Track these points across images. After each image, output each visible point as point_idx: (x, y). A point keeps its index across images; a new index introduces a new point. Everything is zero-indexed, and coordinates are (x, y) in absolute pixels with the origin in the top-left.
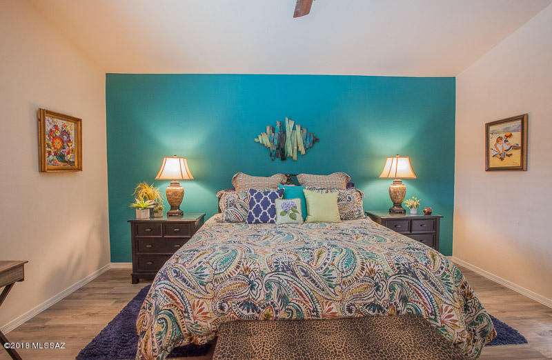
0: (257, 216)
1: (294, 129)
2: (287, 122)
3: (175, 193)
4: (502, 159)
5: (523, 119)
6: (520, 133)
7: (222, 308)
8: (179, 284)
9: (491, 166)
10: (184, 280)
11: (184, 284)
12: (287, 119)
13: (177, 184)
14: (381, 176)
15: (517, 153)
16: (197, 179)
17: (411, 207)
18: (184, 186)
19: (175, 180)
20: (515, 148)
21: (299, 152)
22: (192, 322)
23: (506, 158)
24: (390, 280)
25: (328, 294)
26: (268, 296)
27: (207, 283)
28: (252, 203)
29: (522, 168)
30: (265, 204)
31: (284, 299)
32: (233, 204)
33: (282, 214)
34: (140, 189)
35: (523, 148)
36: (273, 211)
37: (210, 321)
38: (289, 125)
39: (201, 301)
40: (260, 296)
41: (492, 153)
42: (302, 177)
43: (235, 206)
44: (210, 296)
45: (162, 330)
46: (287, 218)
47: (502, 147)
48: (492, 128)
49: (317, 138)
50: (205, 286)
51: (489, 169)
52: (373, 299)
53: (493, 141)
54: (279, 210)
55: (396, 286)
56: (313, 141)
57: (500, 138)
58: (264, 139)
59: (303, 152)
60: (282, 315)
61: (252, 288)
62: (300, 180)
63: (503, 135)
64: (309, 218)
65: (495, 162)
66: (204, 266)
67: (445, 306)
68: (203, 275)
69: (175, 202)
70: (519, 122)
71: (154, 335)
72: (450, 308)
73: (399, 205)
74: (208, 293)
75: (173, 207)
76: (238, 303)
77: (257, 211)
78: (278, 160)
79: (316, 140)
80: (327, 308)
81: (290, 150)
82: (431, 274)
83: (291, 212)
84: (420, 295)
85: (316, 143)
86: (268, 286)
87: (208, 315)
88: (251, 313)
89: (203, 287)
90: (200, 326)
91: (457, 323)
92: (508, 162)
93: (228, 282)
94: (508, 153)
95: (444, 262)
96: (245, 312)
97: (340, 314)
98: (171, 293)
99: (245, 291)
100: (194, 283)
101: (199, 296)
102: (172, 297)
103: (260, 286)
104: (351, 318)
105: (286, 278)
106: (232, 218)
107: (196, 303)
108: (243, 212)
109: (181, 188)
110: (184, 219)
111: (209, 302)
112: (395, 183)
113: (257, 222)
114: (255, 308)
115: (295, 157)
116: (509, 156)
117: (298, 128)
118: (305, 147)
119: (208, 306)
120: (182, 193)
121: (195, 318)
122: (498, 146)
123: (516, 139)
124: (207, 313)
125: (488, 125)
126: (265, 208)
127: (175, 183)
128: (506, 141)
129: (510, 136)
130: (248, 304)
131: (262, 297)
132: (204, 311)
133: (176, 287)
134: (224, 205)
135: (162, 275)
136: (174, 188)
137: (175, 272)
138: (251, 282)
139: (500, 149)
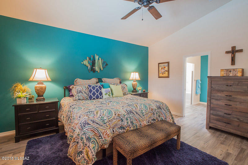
0: (94, 96)
1: (99, 59)
2: (96, 56)
3: (42, 88)
4: (163, 74)
5: (168, 63)
6: (167, 67)
7: (113, 131)
8: (95, 125)
9: (160, 76)
10: (97, 123)
11: (97, 125)
12: (96, 55)
13: (42, 83)
14: (130, 79)
15: (167, 73)
16: (54, 81)
19: (41, 81)
20: (166, 71)
21: (100, 69)
22: (104, 139)
24: (156, 111)
25: (143, 118)
26: (128, 123)
27: (106, 123)
28: (90, 91)
29: (168, 77)
30: (97, 91)
31: (132, 122)
32: (80, 92)
33: (105, 95)
34: (16, 87)
35: (168, 71)
36: (101, 94)
37: (110, 137)
38: (97, 58)
39: (106, 130)
40: (125, 123)
41: (160, 72)
42: (104, 79)
43: (82, 93)
45: (94, 146)
46: (107, 96)
47: (163, 70)
48: (160, 65)
49: (107, 63)
50: (106, 124)
51: (159, 77)
52: (153, 118)
53: (160, 68)
54: (104, 93)
55: (158, 113)
56: (105, 64)
58: (86, 62)
59: (102, 69)
60: (132, 129)
61: (122, 121)
62: (103, 81)
63: (163, 67)
64: (114, 95)
65: (161, 75)
66: (103, 116)
68: (104, 120)
69: (40, 93)
70: (167, 64)
71: (92, 149)
72: (169, 116)
73: (135, 89)
74: (107, 126)
75: (39, 96)
76: (118, 128)
77: (94, 94)
78: (92, 72)
79: (107, 65)
80: (143, 123)
81: (97, 68)
83: (108, 93)
84: (162, 114)
85: (107, 66)
86: (127, 119)
87: (109, 135)
88: (123, 130)
89: (105, 125)
90: (107, 140)
92: (164, 75)
93: (114, 121)
94: (165, 72)
96: (121, 131)
97: (146, 124)
98: (93, 130)
99: (120, 123)
100: (101, 124)
101: (105, 128)
102: (94, 132)
103: (125, 120)
104: (149, 125)
105: (132, 115)
106: (81, 98)
107: (104, 132)
108: (86, 95)
109: (45, 85)
110: (46, 102)
111: (109, 130)
112: (134, 82)
113: (94, 99)
114: (124, 128)
115: (99, 71)
116: (165, 73)
117: (100, 59)
118: (103, 67)
119: (109, 132)
120: (45, 88)
121: (104, 138)
123: (166, 69)
124: (109, 134)
125: (159, 64)
126: (97, 93)
127: (41, 82)
128: (164, 69)
129: (165, 67)
130: (122, 128)
131: (126, 123)
132: (108, 134)
133: (95, 127)
134: (76, 93)
135: (85, 124)
136: (41, 85)
137: (92, 121)
138: (121, 119)
139: (162, 71)
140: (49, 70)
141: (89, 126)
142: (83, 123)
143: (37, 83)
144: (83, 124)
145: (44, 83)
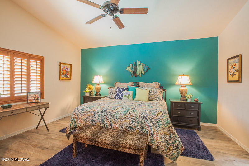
0: (117, 97)
1: (140, 64)
2: (137, 62)
3: (98, 88)
4: (233, 76)
6: (238, 63)
7: (86, 120)
9: (229, 80)
11: (78, 112)
13: (99, 85)
14: (176, 84)
15: (237, 73)
17: (188, 98)
18: (101, 86)
19: (98, 83)
21: (142, 74)
24: (138, 120)
25: (116, 121)
26: (98, 119)
28: (117, 92)
29: (239, 81)
30: (120, 92)
31: (102, 120)
32: (111, 92)
33: (124, 96)
37: (83, 123)
38: (138, 63)
40: (96, 118)
41: (230, 73)
44: (84, 116)
45: (71, 123)
46: (126, 98)
48: (230, 61)
50: (83, 113)
51: (229, 81)
52: (130, 125)
53: (229, 67)
54: (124, 95)
55: (139, 122)
58: (129, 69)
59: (144, 73)
60: (102, 125)
63: (233, 65)
64: (135, 99)
66: (84, 108)
67: (156, 132)
68: (83, 110)
69: (98, 91)
70: (238, 58)
72: (158, 133)
73: (184, 97)
75: (97, 93)
76: (90, 120)
78: (134, 77)
79: (149, 69)
80: (115, 125)
81: (138, 73)
82: (154, 120)
83: (128, 96)
84: (148, 127)
86: (99, 116)
88: (93, 123)
90: (80, 124)
91: (158, 139)
92: (235, 78)
93: (89, 113)
94: (235, 73)
95: (162, 116)
96: (92, 122)
97: (119, 128)
99: (93, 116)
100: (81, 112)
101: (81, 116)
102: (75, 115)
103: (97, 116)
104: (122, 130)
105: (104, 114)
106: (111, 97)
107: (80, 118)
108: (114, 95)
111: (83, 118)
112: (182, 87)
114: (94, 122)
115: (140, 76)
116: (235, 75)
117: (142, 64)
118: (144, 71)
119: (83, 119)
120: (100, 88)
121: (79, 122)
125: (228, 60)
126: (120, 94)
128: (234, 67)
129: (235, 65)
130: (93, 120)
131: (97, 119)
138: (94, 114)
139: (232, 71)
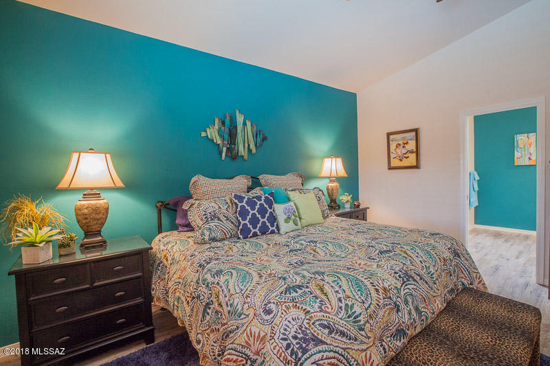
0: (255, 227)
1: (245, 124)
2: (238, 115)
3: (96, 210)
4: (401, 160)
5: (416, 131)
6: (414, 142)
7: (385, 351)
8: (338, 342)
9: (392, 166)
10: (343, 334)
11: (344, 339)
12: (237, 112)
13: (97, 196)
14: (322, 176)
15: (413, 156)
16: (131, 186)
17: (347, 202)
19: (92, 189)
20: (412, 152)
21: (250, 150)
23: (404, 159)
25: (435, 292)
26: (410, 313)
27: (365, 325)
28: (243, 213)
29: (417, 167)
30: (262, 211)
31: (417, 310)
32: (214, 217)
34: (16, 209)
35: (417, 152)
36: (273, 219)
38: (240, 119)
39: (368, 352)
40: (405, 317)
41: (392, 156)
42: (263, 178)
43: (219, 219)
44: (372, 340)
46: (291, 225)
47: (401, 151)
48: (391, 137)
49: (266, 136)
50: (364, 330)
51: (390, 168)
52: (451, 285)
53: (393, 146)
56: (261, 138)
57: (399, 145)
58: (213, 133)
59: (254, 151)
60: (419, 329)
61: (398, 310)
62: (262, 182)
63: (401, 143)
64: (303, 222)
65: (395, 163)
66: (349, 303)
67: (475, 274)
68: (357, 317)
69: (92, 223)
70: (414, 134)
72: (478, 275)
73: (333, 200)
74: (369, 338)
76: (391, 336)
77: (254, 221)
79: (265, 139)
80: (436, 305)
84: (462, 271)
85: (265, 142)
86: (407, 303)
88: (402, 340)
89: (363, 333)
92: (405, 163)
93: (381, 313)
96: (398, 343)
97: (442, 308)
98: (336, 361)
99: (395, 317)
100: (353, 331)
101: (364, 347)
103: (402, 305)
105: (412, 286)
106: (219, 235)
107: (364, 360)
108: (230, 226)
109: (105, 201)
111: (374, 350)
112: (331, 181)
113: (255, 235)
114: (404, 333)
115: (246, 157)
116: (407, 158)
117: (249, 124)
118: (256, 145)
120: (107, 210)
122: (398, 150)
123: (412, 145)
125: (389, 135)
126: (263, 217)
127: (92, 193)
128: (403, 147)
129: (407, 143)
130: (400, 332)
133: (337, 349)
134: (202, 219)
135: (305, 340)
136: (93, 202)
137: (325, 327)
138: (395, 304)
140: (117, 154)
141: (320, 348)
142: (295, 337)
143: (80, 196)
144: (294, 342)
145: (103, 195)
